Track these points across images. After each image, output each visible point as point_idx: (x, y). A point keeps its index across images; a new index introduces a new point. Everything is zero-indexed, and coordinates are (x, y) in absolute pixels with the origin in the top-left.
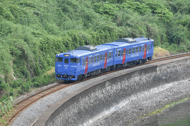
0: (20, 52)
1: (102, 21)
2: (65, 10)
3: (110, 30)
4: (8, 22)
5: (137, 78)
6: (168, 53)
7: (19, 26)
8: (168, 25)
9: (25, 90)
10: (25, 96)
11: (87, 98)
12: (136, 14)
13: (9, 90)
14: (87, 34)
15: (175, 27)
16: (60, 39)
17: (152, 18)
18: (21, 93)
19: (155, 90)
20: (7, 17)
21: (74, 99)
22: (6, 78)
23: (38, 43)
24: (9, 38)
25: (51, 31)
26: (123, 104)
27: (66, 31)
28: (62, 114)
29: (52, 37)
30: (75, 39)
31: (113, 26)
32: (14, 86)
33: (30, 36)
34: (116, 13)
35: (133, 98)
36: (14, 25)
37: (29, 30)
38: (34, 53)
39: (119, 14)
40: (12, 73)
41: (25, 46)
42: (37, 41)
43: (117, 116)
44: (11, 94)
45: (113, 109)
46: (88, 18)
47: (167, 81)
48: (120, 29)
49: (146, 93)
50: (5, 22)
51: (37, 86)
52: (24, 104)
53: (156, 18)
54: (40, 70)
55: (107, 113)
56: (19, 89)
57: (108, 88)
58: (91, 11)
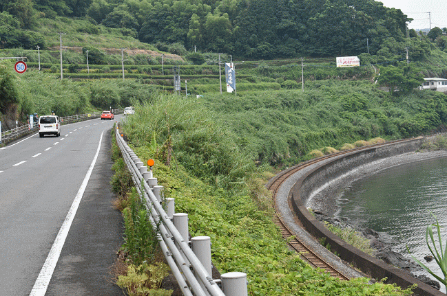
0: (293, 142)
1: (344, 122)
2: (321, 116)
3: (349, 128)
4: (287, 124)
5: (363, 156)
6: (384, 141)
7: (293, 126)
8: (385, 124)
9: (296, 163)
10: (294, 167)
11: (331, 168)
12: (365, 118)
13: (286, 163)
14: (335, 130)
15: (389, 125)
16: (318, 133)
17: (374, 120)
18: (293, 165)
19: (375, 163)
20: (286, 122)
21: (323, 168)
22: (284, 156)
23: (304, 136)
24: (287, 134)
25: (312, 129)
26: (354, 171)
27: (322, 129)
28: (315, 176)
29: (313, 133)
30: (327, 134)
31: (350, 125)
32: (290, 161)
33: (299, 132)
34: (352, 117)
35: (361, 167)
36: (291, 126)
37: (299, 129)
38: (302, 142)
39: (355, 118)
40: (288, 154)
41: (297, 138)
42: (304, 135)
43: (350, 178)
44: (287, 166)
45: (348, 174)
46: (336, 121)
47: (382, 157)
48: (355, 127)
49: (369, 164)
50: (285, 124)
51: (304, 161)
52: (295, 170)
53: (377, 120)
54: (306, 152)
55: (344, 176)
56: (293, 162)
57: (345, 161)
58: (338, 117)
